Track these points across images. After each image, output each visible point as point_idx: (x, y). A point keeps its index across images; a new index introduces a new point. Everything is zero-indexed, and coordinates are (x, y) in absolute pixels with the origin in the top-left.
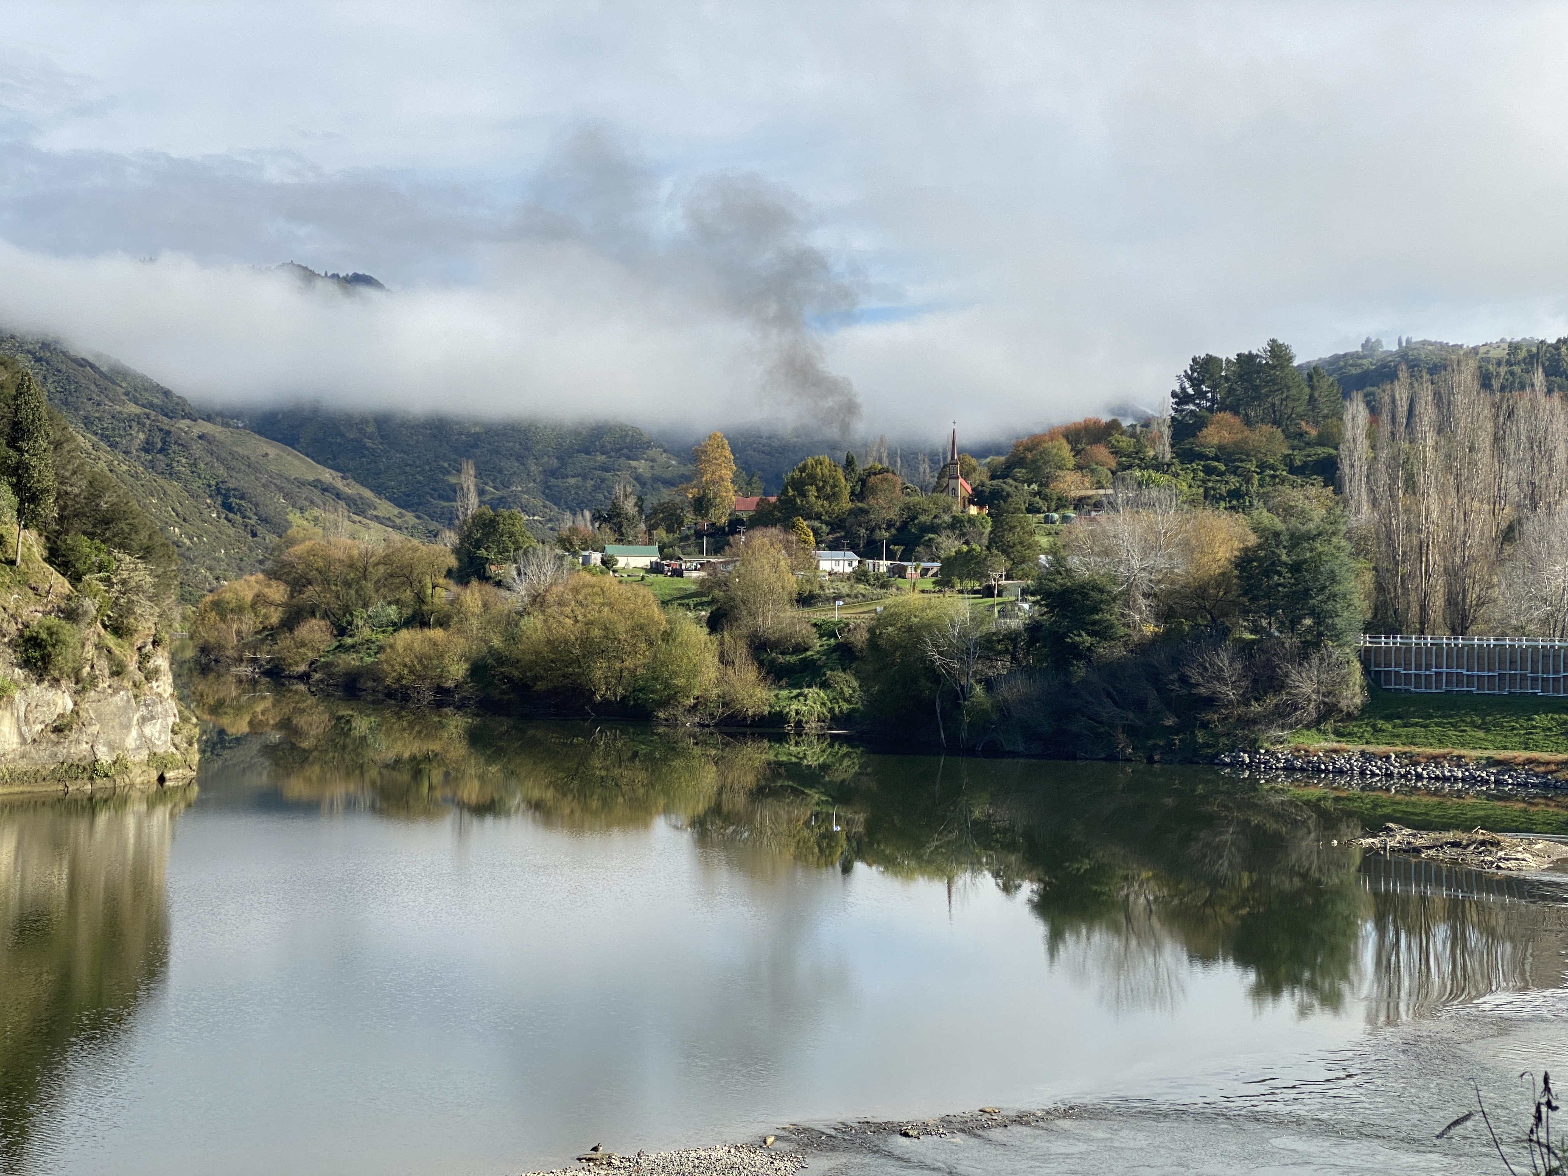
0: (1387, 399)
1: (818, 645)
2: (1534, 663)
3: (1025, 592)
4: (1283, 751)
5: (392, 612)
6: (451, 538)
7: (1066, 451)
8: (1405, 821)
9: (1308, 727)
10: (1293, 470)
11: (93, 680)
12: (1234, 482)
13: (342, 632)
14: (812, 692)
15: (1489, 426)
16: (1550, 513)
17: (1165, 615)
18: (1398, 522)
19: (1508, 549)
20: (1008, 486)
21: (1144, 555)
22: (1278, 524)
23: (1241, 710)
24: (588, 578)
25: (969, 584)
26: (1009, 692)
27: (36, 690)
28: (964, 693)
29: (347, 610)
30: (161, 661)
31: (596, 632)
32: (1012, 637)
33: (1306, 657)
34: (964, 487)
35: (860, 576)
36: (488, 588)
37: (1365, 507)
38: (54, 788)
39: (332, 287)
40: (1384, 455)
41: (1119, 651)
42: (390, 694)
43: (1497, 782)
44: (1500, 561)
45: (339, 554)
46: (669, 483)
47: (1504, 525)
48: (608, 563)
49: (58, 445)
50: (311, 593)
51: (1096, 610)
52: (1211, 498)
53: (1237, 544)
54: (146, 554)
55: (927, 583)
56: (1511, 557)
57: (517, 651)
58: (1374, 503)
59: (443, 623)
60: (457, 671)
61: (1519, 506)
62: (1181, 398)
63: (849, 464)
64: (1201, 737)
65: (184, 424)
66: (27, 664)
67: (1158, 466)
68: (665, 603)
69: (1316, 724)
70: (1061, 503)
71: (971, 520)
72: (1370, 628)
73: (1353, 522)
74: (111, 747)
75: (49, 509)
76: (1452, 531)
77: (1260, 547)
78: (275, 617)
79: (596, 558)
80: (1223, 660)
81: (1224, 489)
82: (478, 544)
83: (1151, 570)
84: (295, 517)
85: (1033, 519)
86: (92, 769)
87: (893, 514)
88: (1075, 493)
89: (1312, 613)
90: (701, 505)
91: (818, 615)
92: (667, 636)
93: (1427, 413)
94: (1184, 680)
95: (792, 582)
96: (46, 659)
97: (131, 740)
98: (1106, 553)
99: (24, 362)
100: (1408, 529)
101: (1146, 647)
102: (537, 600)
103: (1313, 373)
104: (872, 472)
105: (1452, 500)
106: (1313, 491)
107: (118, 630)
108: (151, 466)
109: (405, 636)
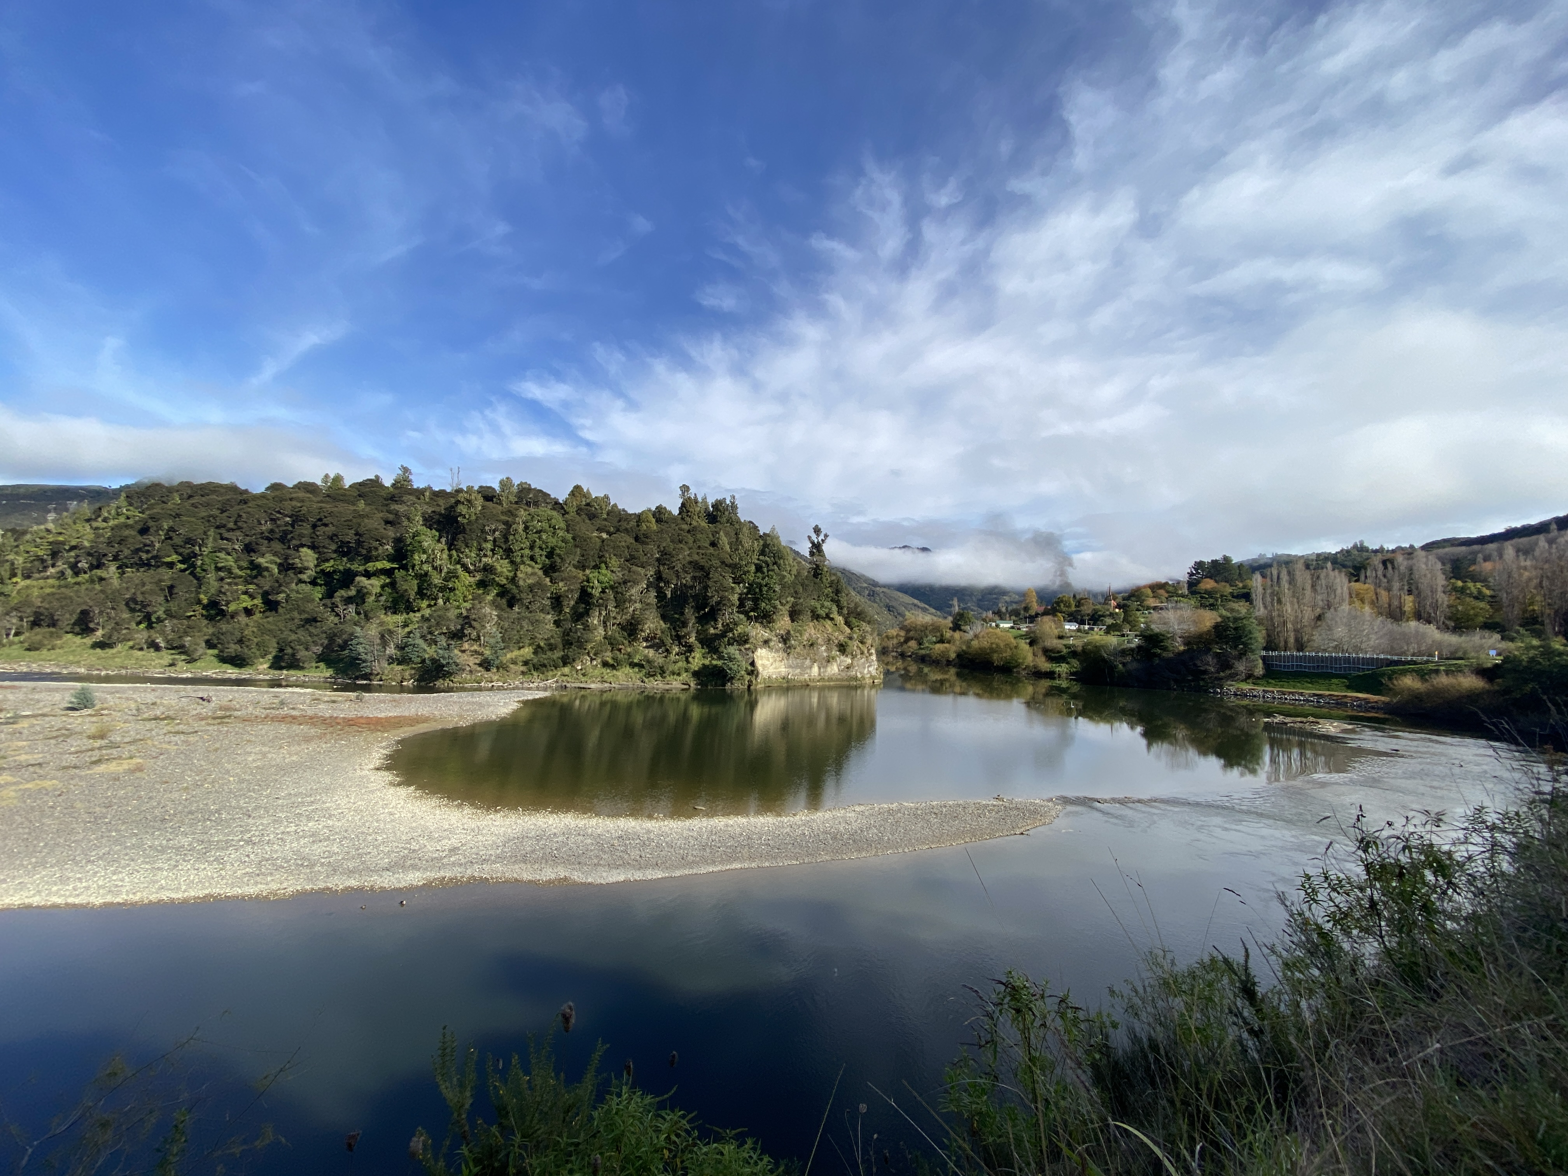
0: (1269, 573)
1: (1065, 651)
2: (1331, 661)
3: (1136, 636)
4: (1233, 689)
5: (934, 639)
6: (950, 619)
7: (1149, 591)
8: (1280, 713)
9: (1242, 681)
10: (1233, 597)
11: (856, 655)
12: (1211, 601)
13: (920, 644)
14: (1063, 665)
15: (1310, 582)
16: (1336, 610)
17: (1187, 643)
18: (1275, 614)
19: (1319, 623)
20: (1129, 603)
21: (1179, 624)
22: (1229, 615)
23: (1217, 675)
24: (991, 630)
25: (1117, 633)
26: (1130, 667)
27: (842, 657)
28: (1116, 667)
29: (922, 638)
30: (873, 651)
31: (994, 646)
32: (1132, 650)
33: (1241, 658)
34: (1113, 603)
35: (1079, 630)
36: (962, 633)
37: (1262, 609)
38: (846, 683)
39: (917, 551)
40: (1269, 591)
41: (1171, 655)
42: (934, 661)
43: (1318, 702)
44: (1316, 627)
45: (919, 623)
46: (1016, 603)
47: (1317, 615)
48: (997, 626)
49: (847, 595)
50: (912, 634)
51: (1162, 641)
52: (1203, 606)
53: (1213, 621)
54: (869, 623)
55: (1102, 633)
56: (1320, 626)
57: (970, 650)
58: (1265, 607)
59: (949, 642)
60: (953, 656)
61: (1323, 608)
62: (1191, 574)
63: (1074, 596)
64: (1202, 683)
65: (878, 589)
66: (840, 651)
67: (1183, 596)
68: (1015, 638)
69: (1245, 680)
70: (1148, 608)
71: (1116, 613)
72: (1265, 649)
73: (1257, 614)
74: (861, 673)
75: (845, 611)
76: (1297, 617)
77: (1222, 622)
78: (902, 640)
79: (994, 624)
80: (1209, 659)
81: (1208, 604)
82: (959, 620)
83: (1182, 629)
84: (907, 613)
85: (1138, 613)
86: (856, 679)
87: (1089, 612)
88: (1153, 605)
89: (1243, 643)
90: (1026, 609)
91: (1065, 642)
92: (1016, 647)
93: (1285, 577)
94: (1195, 665)
95: (1056, 632)
96: (845, 650)
97: (866, 671)
98: (1165, 624)
99: (839, 574)
100: (1279, 616)
101: (1181, 654)
102: (976, 636)
103: (1240, 566)
104: (1082, 599)
105: (1296, 606)
106: (1241, 604)
107: (862, 642)
108: (870, 600)
109: (938, 646)
